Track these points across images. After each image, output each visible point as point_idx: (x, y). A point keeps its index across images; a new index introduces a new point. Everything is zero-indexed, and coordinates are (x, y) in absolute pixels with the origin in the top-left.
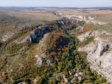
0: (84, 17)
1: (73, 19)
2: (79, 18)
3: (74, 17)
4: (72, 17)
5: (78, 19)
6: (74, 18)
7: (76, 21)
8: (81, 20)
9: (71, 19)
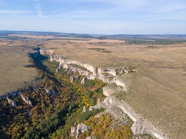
0: (99, 71)
1: (74, 70)
2: (86, 70)
3: (76, 66)
4: (71, 64)
5: (84, 71)
6: (75, 68)
7: (80, 77)
8: (92, 78)
9: (68, 69)
